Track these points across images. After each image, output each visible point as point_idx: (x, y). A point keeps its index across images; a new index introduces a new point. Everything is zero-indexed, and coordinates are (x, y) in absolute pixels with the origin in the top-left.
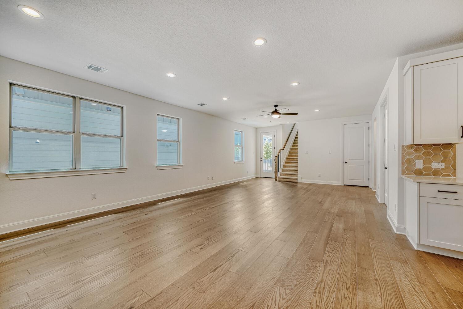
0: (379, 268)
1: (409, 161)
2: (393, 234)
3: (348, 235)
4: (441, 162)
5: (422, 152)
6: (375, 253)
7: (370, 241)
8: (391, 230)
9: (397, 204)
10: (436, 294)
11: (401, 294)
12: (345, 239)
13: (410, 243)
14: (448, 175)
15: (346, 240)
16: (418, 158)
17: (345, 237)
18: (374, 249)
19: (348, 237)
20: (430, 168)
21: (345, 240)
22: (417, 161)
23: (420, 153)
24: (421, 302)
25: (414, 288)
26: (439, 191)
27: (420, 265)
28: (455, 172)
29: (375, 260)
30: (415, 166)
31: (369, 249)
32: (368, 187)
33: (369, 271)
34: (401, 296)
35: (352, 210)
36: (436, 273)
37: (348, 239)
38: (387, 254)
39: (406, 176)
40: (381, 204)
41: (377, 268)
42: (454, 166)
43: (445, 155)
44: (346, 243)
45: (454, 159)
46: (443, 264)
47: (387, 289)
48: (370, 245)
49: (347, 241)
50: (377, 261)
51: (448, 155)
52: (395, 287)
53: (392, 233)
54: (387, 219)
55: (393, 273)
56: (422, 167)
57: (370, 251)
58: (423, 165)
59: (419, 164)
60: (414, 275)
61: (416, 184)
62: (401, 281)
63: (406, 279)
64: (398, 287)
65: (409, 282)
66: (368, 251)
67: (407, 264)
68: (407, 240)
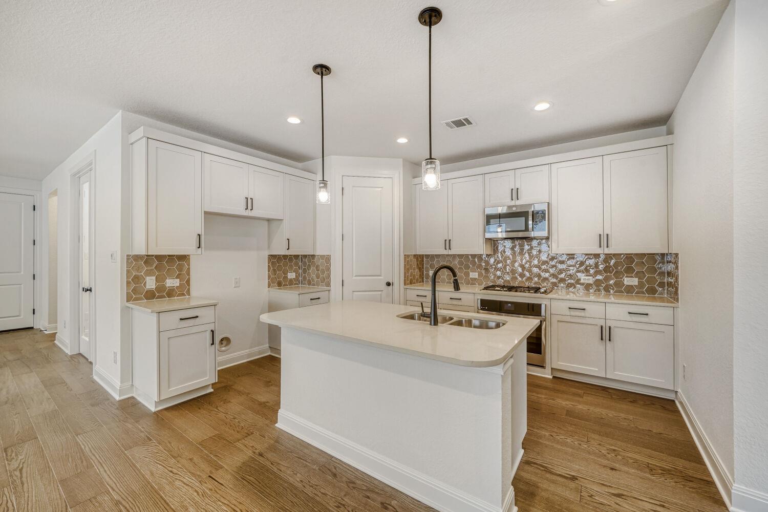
0: (114, 479)
1: (137, 279)
2: (114, 405)
3: (20, 458)
4: (176, 278)
5: (155, 265)
6: (98, 457)
7: (79, 439)
8: (109, 399)
9: (118, 351)
10: (195, 458)
11: (159, 495)
12: (15, 470)
13: (144, 405)
14: (183, 295)
15: (21, 470)
16: (149, 273)
17: (15, 464)
18: (92, 450)
19: (23, 461)
20: (164, 287)
21: (18, 473)
22: (148, 278)
23: (151, 266)
24: (185, 484)
25: (171, 472)
26: (181, 319)
27: (167, 431)
28: (189, 290)
29: (102, 470)
30: (145, 287)
31: (83, 457)
32: (32, 328)
33: (99, 498)
34: (161, 497)
35: (8, 393)
36: (185, 431)
37: (25, 465)
38: (117, 445)
39: (132, 304)
40: (72, 357)
41: (111, 482)
42: (188, 282)
43: (180, 268)
44: (21, 477)
45: (189, 274)
46: (187, 413)
47: (139, 505)
48: (81, 448)
49: (24, 470)
50: (106, 468)
51: (182, 269)
52: (148, 490)
53: (111, 403)
54: (94, 382)
55: (138, 469)
56: (154, 287)
57: (86, 460)
58: (156, 284)
59: (151, 283)
60: (165, 451)
61: (155, 315)
62: (152, 474)
63: (158, 465)
64: (152, 487)
65: (162, 467)
66: (82, 462)
67: (151, 442)
68: (138, 404)
